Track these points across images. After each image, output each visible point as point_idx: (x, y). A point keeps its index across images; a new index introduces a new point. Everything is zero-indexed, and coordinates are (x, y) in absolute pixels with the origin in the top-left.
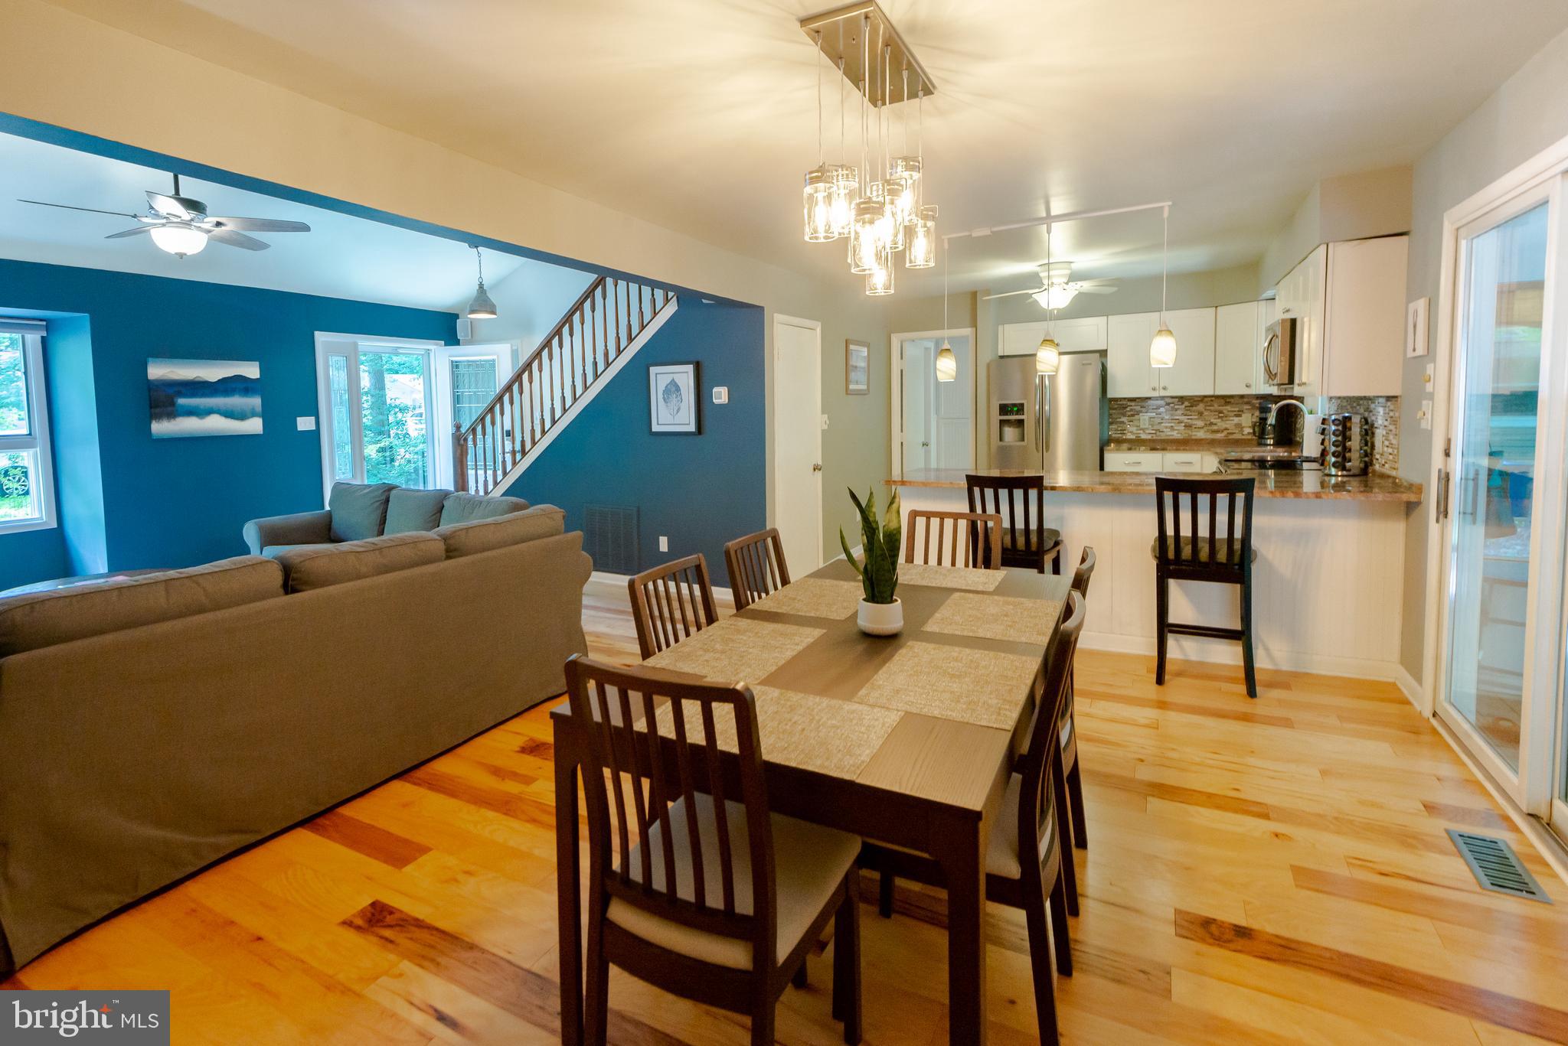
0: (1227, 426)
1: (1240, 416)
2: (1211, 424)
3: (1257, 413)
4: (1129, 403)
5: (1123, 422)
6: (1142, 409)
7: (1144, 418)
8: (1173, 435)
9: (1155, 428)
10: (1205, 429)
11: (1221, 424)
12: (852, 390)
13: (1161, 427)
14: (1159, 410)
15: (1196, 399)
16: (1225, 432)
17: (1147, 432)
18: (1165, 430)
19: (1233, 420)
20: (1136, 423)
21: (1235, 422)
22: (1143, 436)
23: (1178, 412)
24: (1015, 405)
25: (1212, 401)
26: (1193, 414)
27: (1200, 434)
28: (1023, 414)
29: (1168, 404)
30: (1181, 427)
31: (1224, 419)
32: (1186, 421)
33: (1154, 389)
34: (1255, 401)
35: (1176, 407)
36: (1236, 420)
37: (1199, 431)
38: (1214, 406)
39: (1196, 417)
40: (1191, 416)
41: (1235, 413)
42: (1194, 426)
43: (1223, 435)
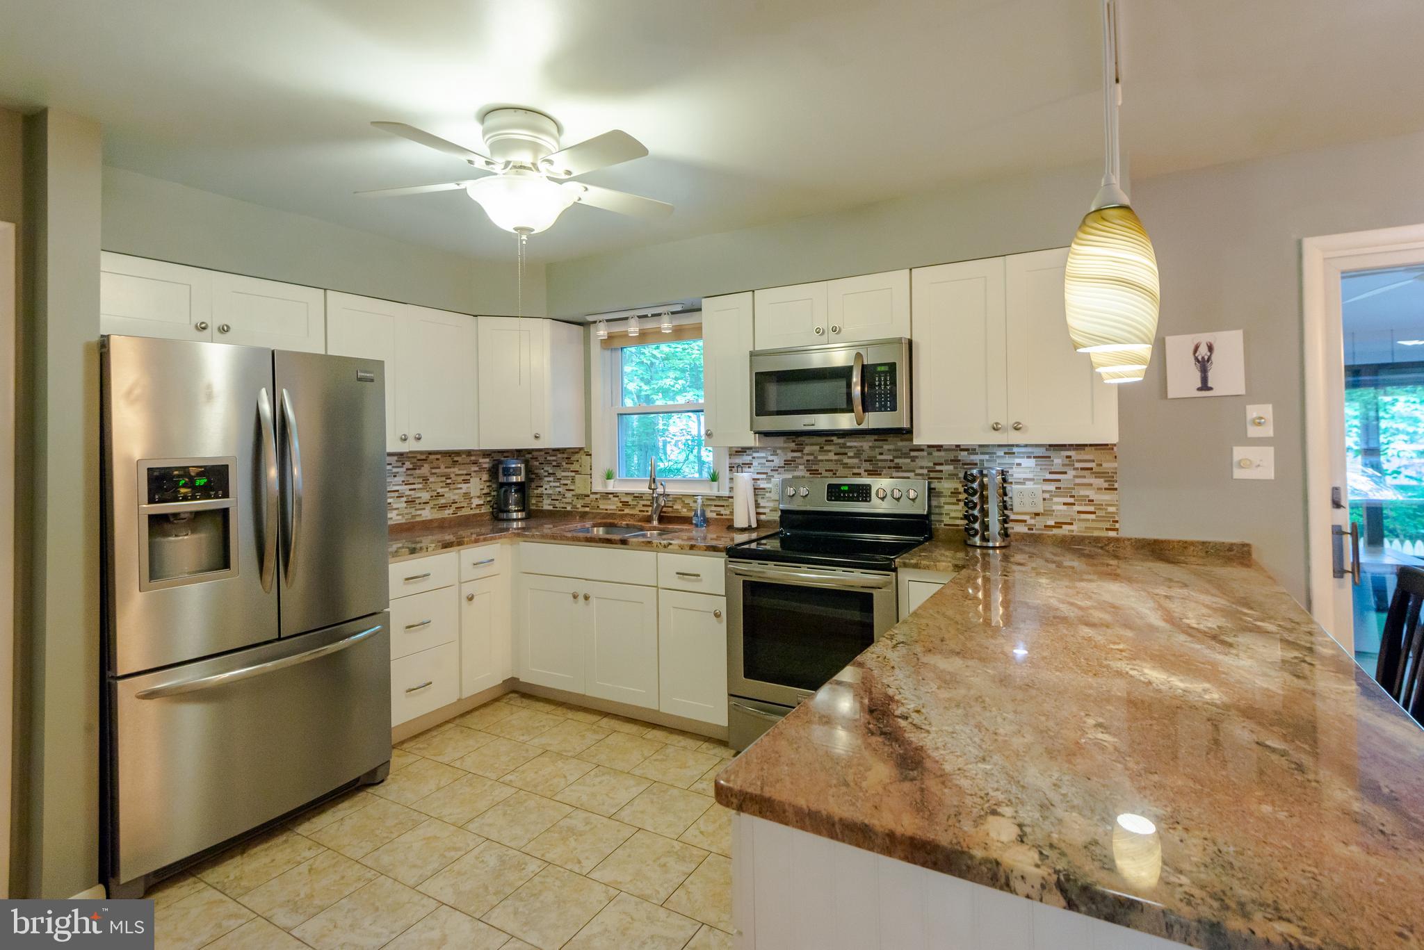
0: (456, 497)
1: (466, 481)
2: (439, 495)
3: (485, 477)
10: (432, 503)
11: (450, 496)
15: (419, 457)
16: (454, 506)
19: (461, 488)
21: (463, 491)
23: (396, 479)
25: (437, 459)
26: (416, 481)
27: (427, 514)
28: (228, 498)
31: (452, 486)
32: (408, 493)
34: (481, 460)
35: (395, 470)
37: (424, 509)
38: (439, 468)
39: (420, 486)
40: (414, 484)
41: (463, 478)
42: (417, 501)
43: (451, 511)
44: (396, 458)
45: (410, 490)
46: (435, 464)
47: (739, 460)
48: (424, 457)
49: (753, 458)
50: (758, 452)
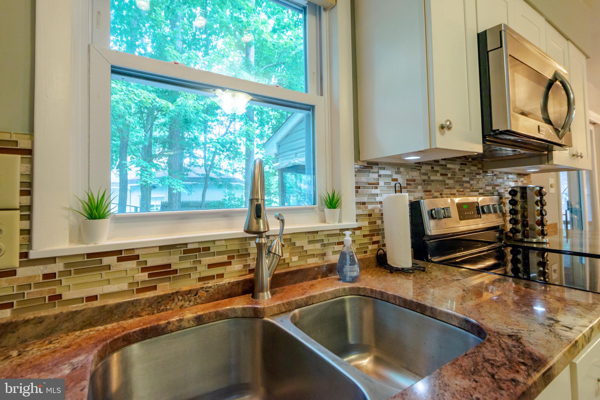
47: (364, 178)
49: (380, 176)
50: (384, 169)
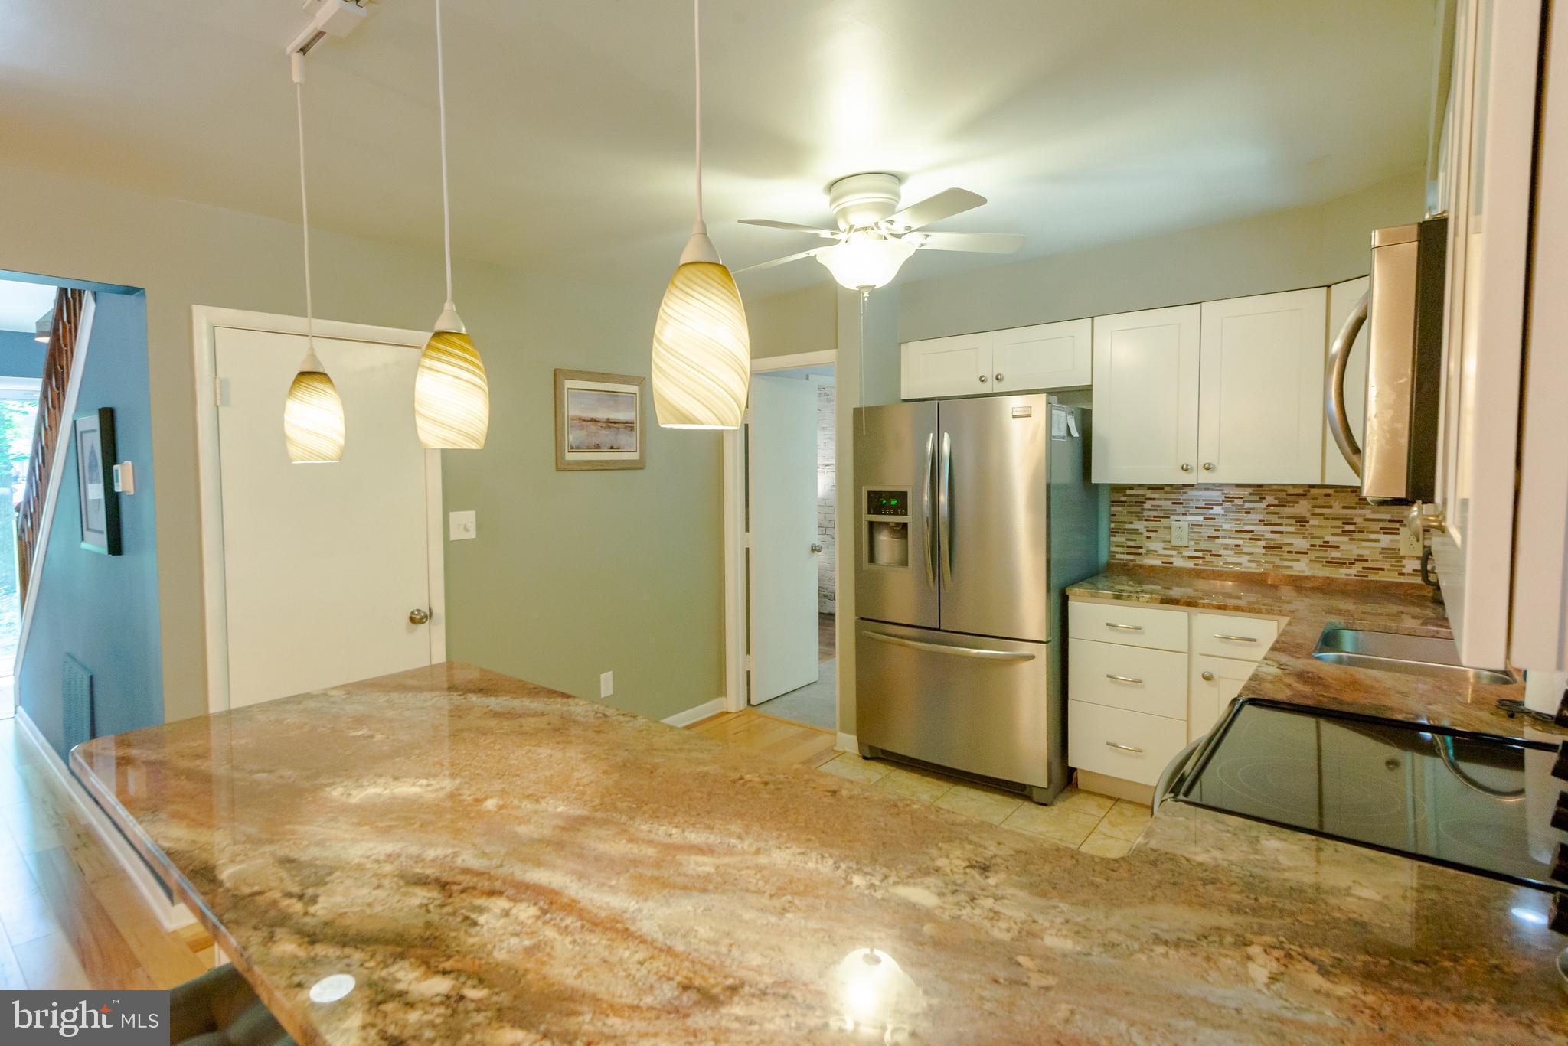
0: (1365, 553)
1: (1393, 532)
2: (1326, 545)
4: (1149, 494)
5: (1136, 532)
6: (1175, 507)
7: (1180, 527)
8: (1239, 564)
9: (1203, 546)
10: (1313, 555)
11: (1349, 548)
12: (570, 463)
13: (1214, 546)
14: (1211, 511)
15: (1291, 491)
16: (1359, 565)
17: (1186, 553)
18: (1222, 552)
19: (1377, 541)
20: (1162, 534)
21: (1383, 544)
22: (1179, 563)
23: (1252, 516)
24: (892, 495)
26: (1284, 521)
27: (1302, 567)
28: (906, 514)
29: (1230, 499)
30: (1258, 548)
31: (1356, 536)
32: (1269, 536)
33: (1185, 469)
35: (1248, 505)
36: (1386, 540)
37: (1298, 560)
38: (1331, 507)
39: (1292, 529)
40: (1281, 525)
41: (1381, 525)
42: (1286, 548)
43: (1353, 571)
44: (1250, 490)
45: (1272, 532)
46: (1318, 503)
48: (1301, 491)
